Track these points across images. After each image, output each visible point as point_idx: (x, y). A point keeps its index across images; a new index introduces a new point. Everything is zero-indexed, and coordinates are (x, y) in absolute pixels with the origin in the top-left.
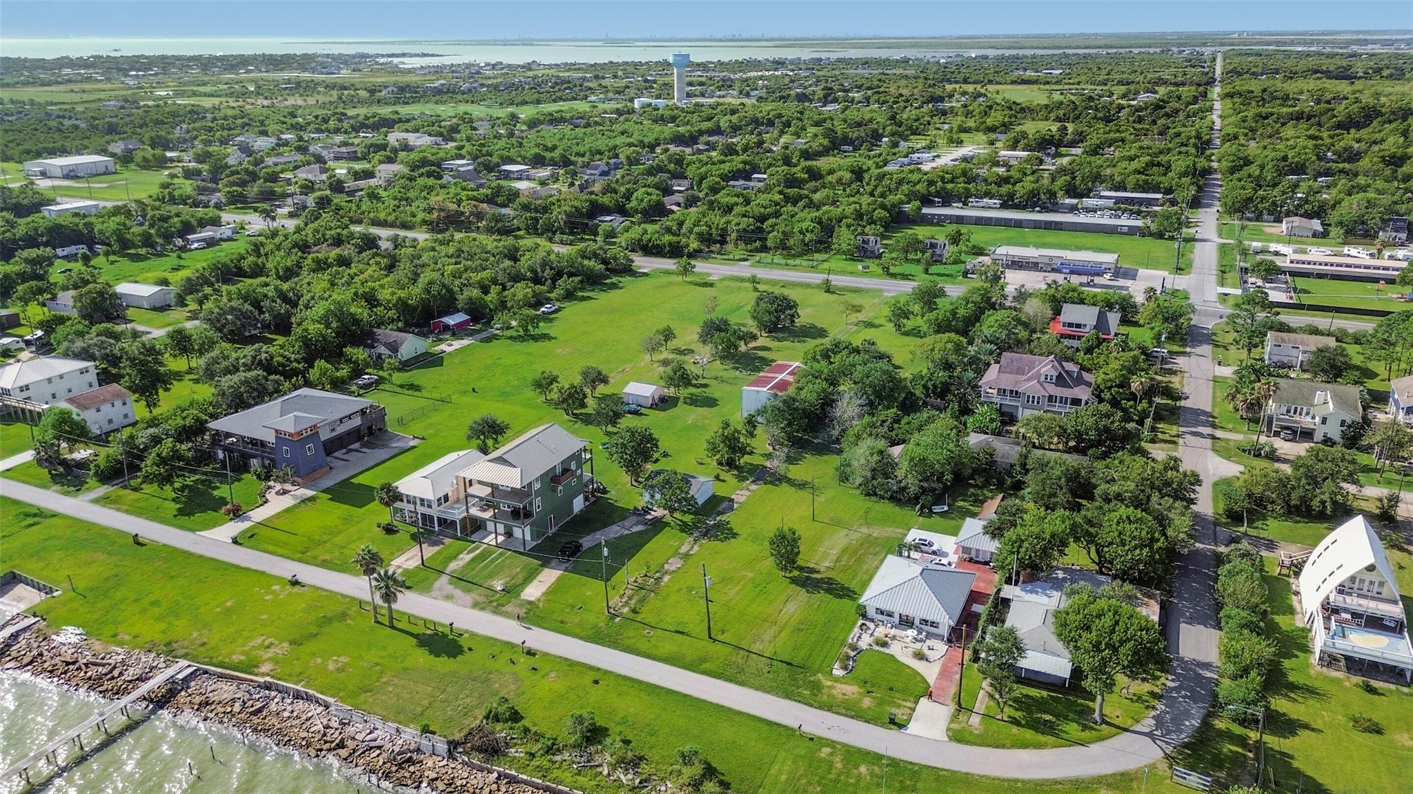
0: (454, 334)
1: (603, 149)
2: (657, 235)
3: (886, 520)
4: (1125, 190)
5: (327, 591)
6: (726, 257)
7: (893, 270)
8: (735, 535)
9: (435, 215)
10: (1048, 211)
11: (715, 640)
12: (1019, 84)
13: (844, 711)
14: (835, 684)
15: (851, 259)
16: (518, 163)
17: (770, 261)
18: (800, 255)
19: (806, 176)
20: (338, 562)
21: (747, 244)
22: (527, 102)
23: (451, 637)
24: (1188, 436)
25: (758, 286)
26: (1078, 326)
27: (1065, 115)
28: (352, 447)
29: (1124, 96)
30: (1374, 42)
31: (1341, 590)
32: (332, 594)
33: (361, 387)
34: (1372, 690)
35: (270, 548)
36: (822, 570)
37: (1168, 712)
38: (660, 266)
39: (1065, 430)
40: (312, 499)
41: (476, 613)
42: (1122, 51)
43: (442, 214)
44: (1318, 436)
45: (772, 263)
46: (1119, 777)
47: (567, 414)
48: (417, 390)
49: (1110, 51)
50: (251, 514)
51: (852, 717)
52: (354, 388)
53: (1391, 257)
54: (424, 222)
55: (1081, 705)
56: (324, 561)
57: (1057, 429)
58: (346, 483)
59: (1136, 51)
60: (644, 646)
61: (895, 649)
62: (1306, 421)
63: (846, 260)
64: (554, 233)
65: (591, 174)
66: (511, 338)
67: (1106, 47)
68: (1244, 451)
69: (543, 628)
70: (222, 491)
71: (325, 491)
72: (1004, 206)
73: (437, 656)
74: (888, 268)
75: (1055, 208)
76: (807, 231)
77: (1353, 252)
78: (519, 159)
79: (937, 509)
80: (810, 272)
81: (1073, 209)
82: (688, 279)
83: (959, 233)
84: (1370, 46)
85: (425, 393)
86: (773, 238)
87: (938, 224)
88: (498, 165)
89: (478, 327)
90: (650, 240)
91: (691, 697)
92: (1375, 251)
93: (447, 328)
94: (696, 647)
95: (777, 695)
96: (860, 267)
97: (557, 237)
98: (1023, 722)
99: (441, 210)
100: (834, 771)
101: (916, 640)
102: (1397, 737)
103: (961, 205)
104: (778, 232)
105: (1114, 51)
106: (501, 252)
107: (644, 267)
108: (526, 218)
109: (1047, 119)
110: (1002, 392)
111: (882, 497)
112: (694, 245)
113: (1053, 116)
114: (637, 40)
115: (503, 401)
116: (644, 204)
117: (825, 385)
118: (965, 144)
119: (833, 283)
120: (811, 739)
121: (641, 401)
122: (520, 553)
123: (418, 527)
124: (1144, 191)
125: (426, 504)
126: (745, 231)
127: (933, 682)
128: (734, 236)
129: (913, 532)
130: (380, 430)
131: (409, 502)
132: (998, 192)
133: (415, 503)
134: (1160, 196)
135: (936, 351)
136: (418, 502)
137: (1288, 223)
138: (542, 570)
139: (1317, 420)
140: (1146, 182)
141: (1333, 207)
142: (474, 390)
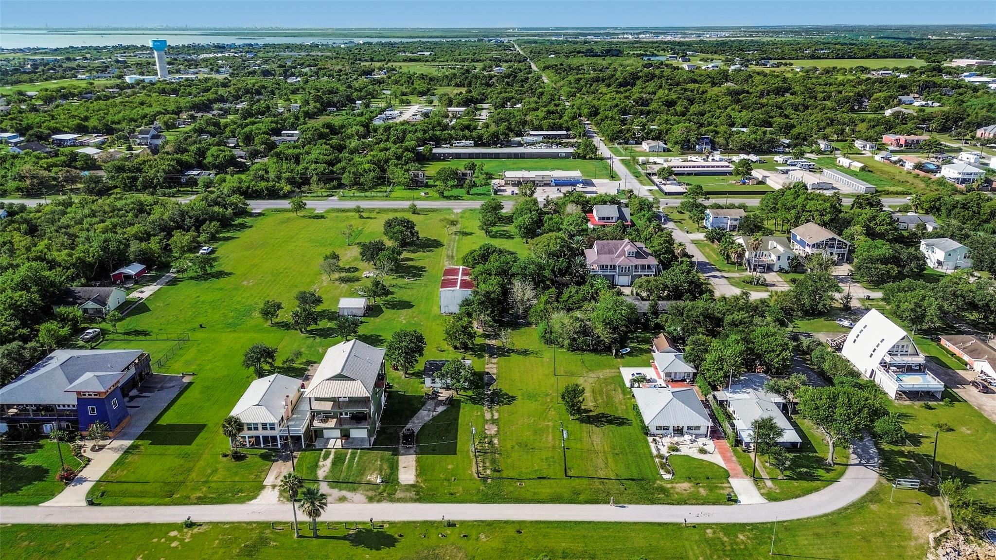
0: (136, 283)
1: (135, 117)
2: (253, 183)
3: (601, 366)
4: (542, 130)
5: (227, 523)
6: (315, 194)
7: (446, 194)
8: (513, 398)
9: (28, 182)
10: (507, 146)
11: (571, 477)
12: (409, 61)
13: (694, 501)
14: (674, 485)
15: (409, 189)
16: (66, 133)
17: (352, 195)
18: (370, 189)
19: (328, 130)
20: (214, 496)
21: (325, 184)
22: (20, 82)
23: (375, 530)
24: (711, 278)
25: (362, 214)
26: (608, 218)
27: (460, 82)
28: (131, 394)
29: (484, 69)
30: (590, 34)
31: (890, 353)
32: (235, 526)
33: (88, 341)
34: (929, 408)
35: (132, 500)
36: (592, 408)
37: (857, 448)
38: (268, 207)
39: (667, 286)
40: (132, 447)
41: (375, 506)
42: (455, 40)
43: (35, 181)
44: (776, 268)
45: (354, 196)
46: (871, 495)
47: (302, 332)
48: (145, 335)
49: (448, 40)
50: (83, 474)
51: (703, 504)
52: (81, 343)
53: (713, 160)
54: (18, 189)
55: (813, 457)
56: (199, 498)
57: (661, 286)
58: (153, 426)
59: (463, 40)
60: (529, 495)
61: (684, 451)
62: (766, 260)
63: (405, 189)
64: (155, 188)
65: (143, 138)
66: (191, 278)
67: (441, 37)
68: (748, 283)
69: (439, 503)
70: (29, 461)
71: (142, 437)
72: (476, 145)
73: (378, 549)
74: (443, 193)
75: (509, 144)
76: (370, 171)
77: (694, 158)
78: (66, 129)
79: (624, 351)
80: (386, 200)
81: (520, 144)
82: (302, 214)
83: (474, 165)
84: (589, 37)
85: (154, 337)
86: (346, 178)
87: (444, 160)
88: (49, 136)
89: (153, 273)
90: (248, 187)
91: (594, 522)
92: (705, 157)
93: (128, 277)
94: (564, 486)
95: (644, 503)
96: (423, 194)
97: (160, 191)
98: (795, 477)
99: (33, 177)
100: (726, 544)
101: (692, 441)
102: (961, 430)
103: (449, 146)
104: (349, 172)
105: (450, 40)
106: (133, 208)
107: (255, 209)
108: (123, 178)
109: (449, 85)
110: (602, 267)
111: (584, 350)
112: (287, 188)
113: (453, 83)
114: (78, 29)
115: (235, 331)
116: (221, 159)
117: (498, 278)
118: (412, 104)
119: (418, 207)
120: (694, 527)
121: (354, 312)
122: (368, 449)
123: (261, 449)
124: (553, 130)
125: (268, 427)
126: (322, 174)
127: (724, 466)
128: (315, 178)
129: (622, 370)
130: (148, 374)
131: (250, 429)
132: (471, 136)
133: (256, 429)
134: (565, 132)
135: (551, 246)
136: (260, 427)
137: (648, 144)
138: (398, 459)
139: (774, 257)
140: (554, 124)
141: (666, 133)
142: (201, 326)
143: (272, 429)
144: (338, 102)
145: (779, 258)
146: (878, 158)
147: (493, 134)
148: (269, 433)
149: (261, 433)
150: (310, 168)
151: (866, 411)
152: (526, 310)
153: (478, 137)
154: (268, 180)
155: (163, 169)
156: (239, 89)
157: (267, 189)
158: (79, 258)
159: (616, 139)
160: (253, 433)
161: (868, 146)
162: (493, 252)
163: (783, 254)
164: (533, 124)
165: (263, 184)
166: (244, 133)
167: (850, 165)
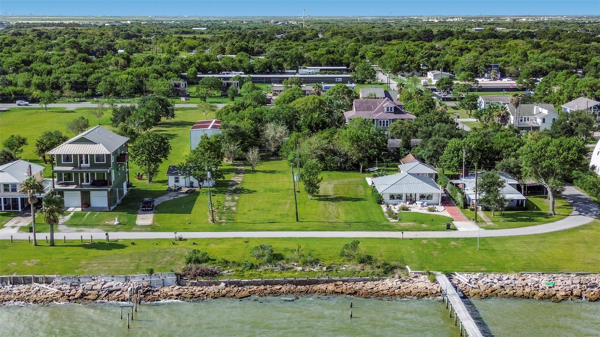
4: (320, 65)
6: (67, 101)
7: (208, 100)
11: (302, 222)
13: (415, 230)
14: (399, 224)
23: (108, 243)
36: (332, 195)
37: (579, 209)
46: (583, 226)
53: (500, 81)
55: (536, 212)
61: (415, 210)
62: (531, 123)
73: (109, 250)
74: (205, 98)
76: (128, 81)
79: (371, 169)
82: (51, 110)
83: (241, 79)
92: (492, 79)
94: (294, 225)
98: (515, 221)
100: (438, 246)
101: (424, 206)
107: (1, 108)
111: (332, 170)
120: (411, 239)
122: (108, 211)
123: (2, 211)
124: (332, 65)
125: (10, 188)
126: (76, 82)
127: (451, 217)
128: (67, 86)
129: (367, 179)
132: (241, 66)
134: (345, 68)
136: (2, 188)
137: (432, 73)
138: (137, 216)
139: (539, 121)
141: (453, 63)
143: (14, 190)
145: (544, 121)
147: (266, 64)
148: (10, 195)
149: (2, 194)
150: (62, 77)
151: (575, 148)
152: (278, 148)
153: (249, 68)
154: (16, 85)
159: (398, 71)
162: (248, 106)
163: (546, 116)
164: (311, 61)
165: (11, 88)
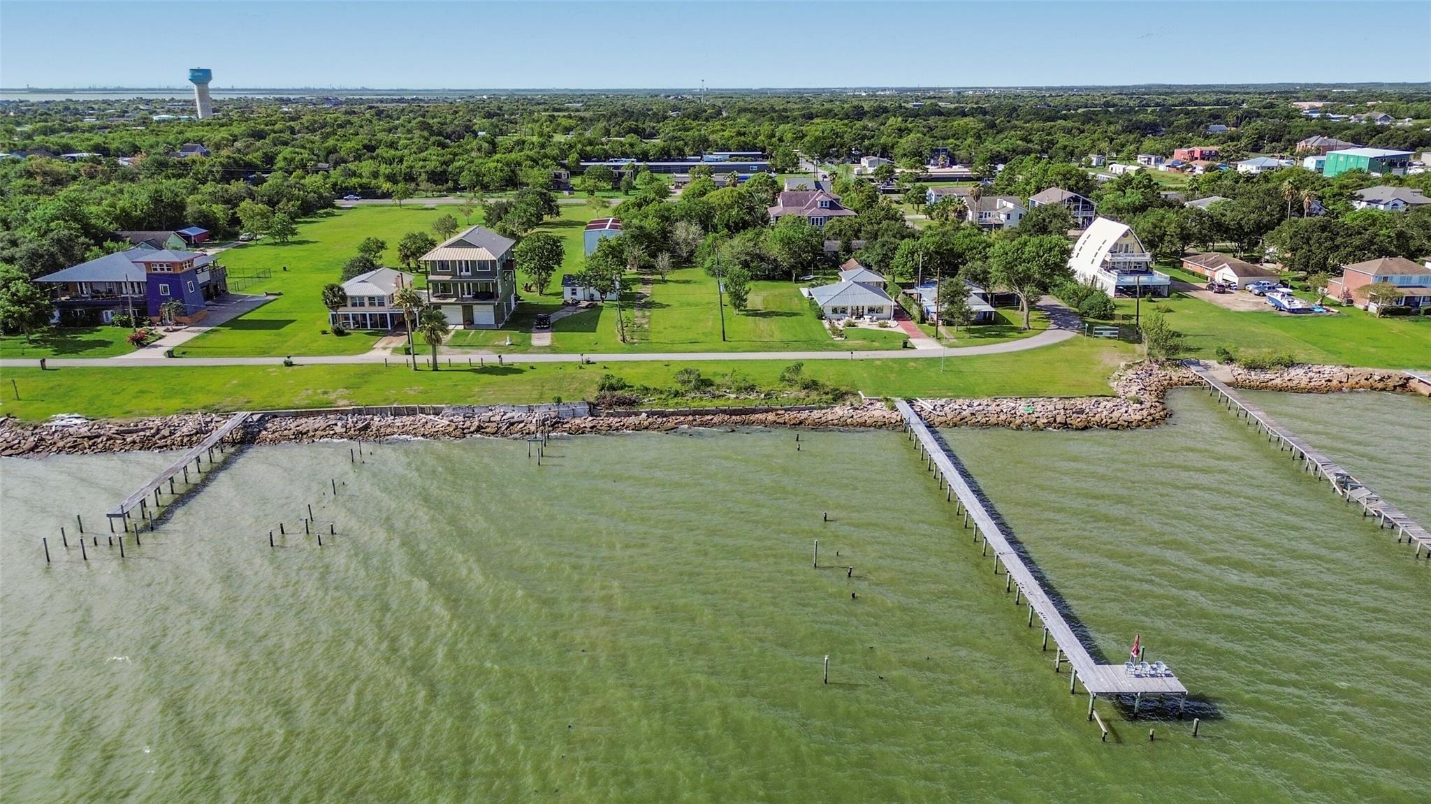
4: (729, 150)
6: (424, 196)
7: (597, 194)
8: (668, 306)
9: (39, 179)
11: (730, 341)
13: (867, 349)
14: (845, 342)
16: (81, 152)
17: (474, 195)
20: (315, 353)
21: (438, 185)
23: (502, 366)
34: (1152, 301)
36: (761, 309)
37: (1058, 321)
38: (362, 203)
39: (863, 225)
40: (213, 331)
45: (476, 196)
46: (1063, 342)
50: (157, 343)
51: (876, 350)
55: (1007, 327)
56: (298, 354)
57: (857, 225)
58: (234, 320)
61: (864, 326)
62: (993, 220)
66: (267, 244)
71: (222, 326)
72: (640, 161)
74: (593, 191)
75: (683, 161)
76: (497, 170)
79: (807, 278)
81: (698, 160)
82: (405, 207)
89: (217, 242)
94: (720, 345)
95: (811, 351)
96: (566, 194)
99: (46, 174)
100: (894, 367)
104: (470, 171)
107: (344, 205)
112: (387, 183)
122: (497, 328)
123: (369, 330)
124: (744, 150)
125: (377, 302)
126: (433, 172)
128: (424, 176)
129: (802, 289)
130: (224, 291)
131: (354, 305)
132: (632, 152)
133: (362, 304)
134: (760, 153)
135: (726, 198)
136: (366, 301)
137: (867, 159)
138: (531, 335)
139: (1003, 217)
140: (745, 143)
141: (892, 147)
142: (285, 269)
143: (381, 304)
144: (454, 133)
145: (1008, 217)
146: (1162, 168)
147: (663, 149)
148: (377, 310)
149: (367, 310)
150: (416, 166)
152: (692, 253)
153: (642, 154)
154: (361, 176)
155: (220, 162)
156: (315, 122)
157: (360, 186)
158: (123, 210)
159: (826, 157)
160: (359, 310)
161: (1153, 159)
162: (651, 201)
163: (1012, 211)
164: (717, 145)
165: (355, 180)
166: (325, 148)
167: (1124, 169)
